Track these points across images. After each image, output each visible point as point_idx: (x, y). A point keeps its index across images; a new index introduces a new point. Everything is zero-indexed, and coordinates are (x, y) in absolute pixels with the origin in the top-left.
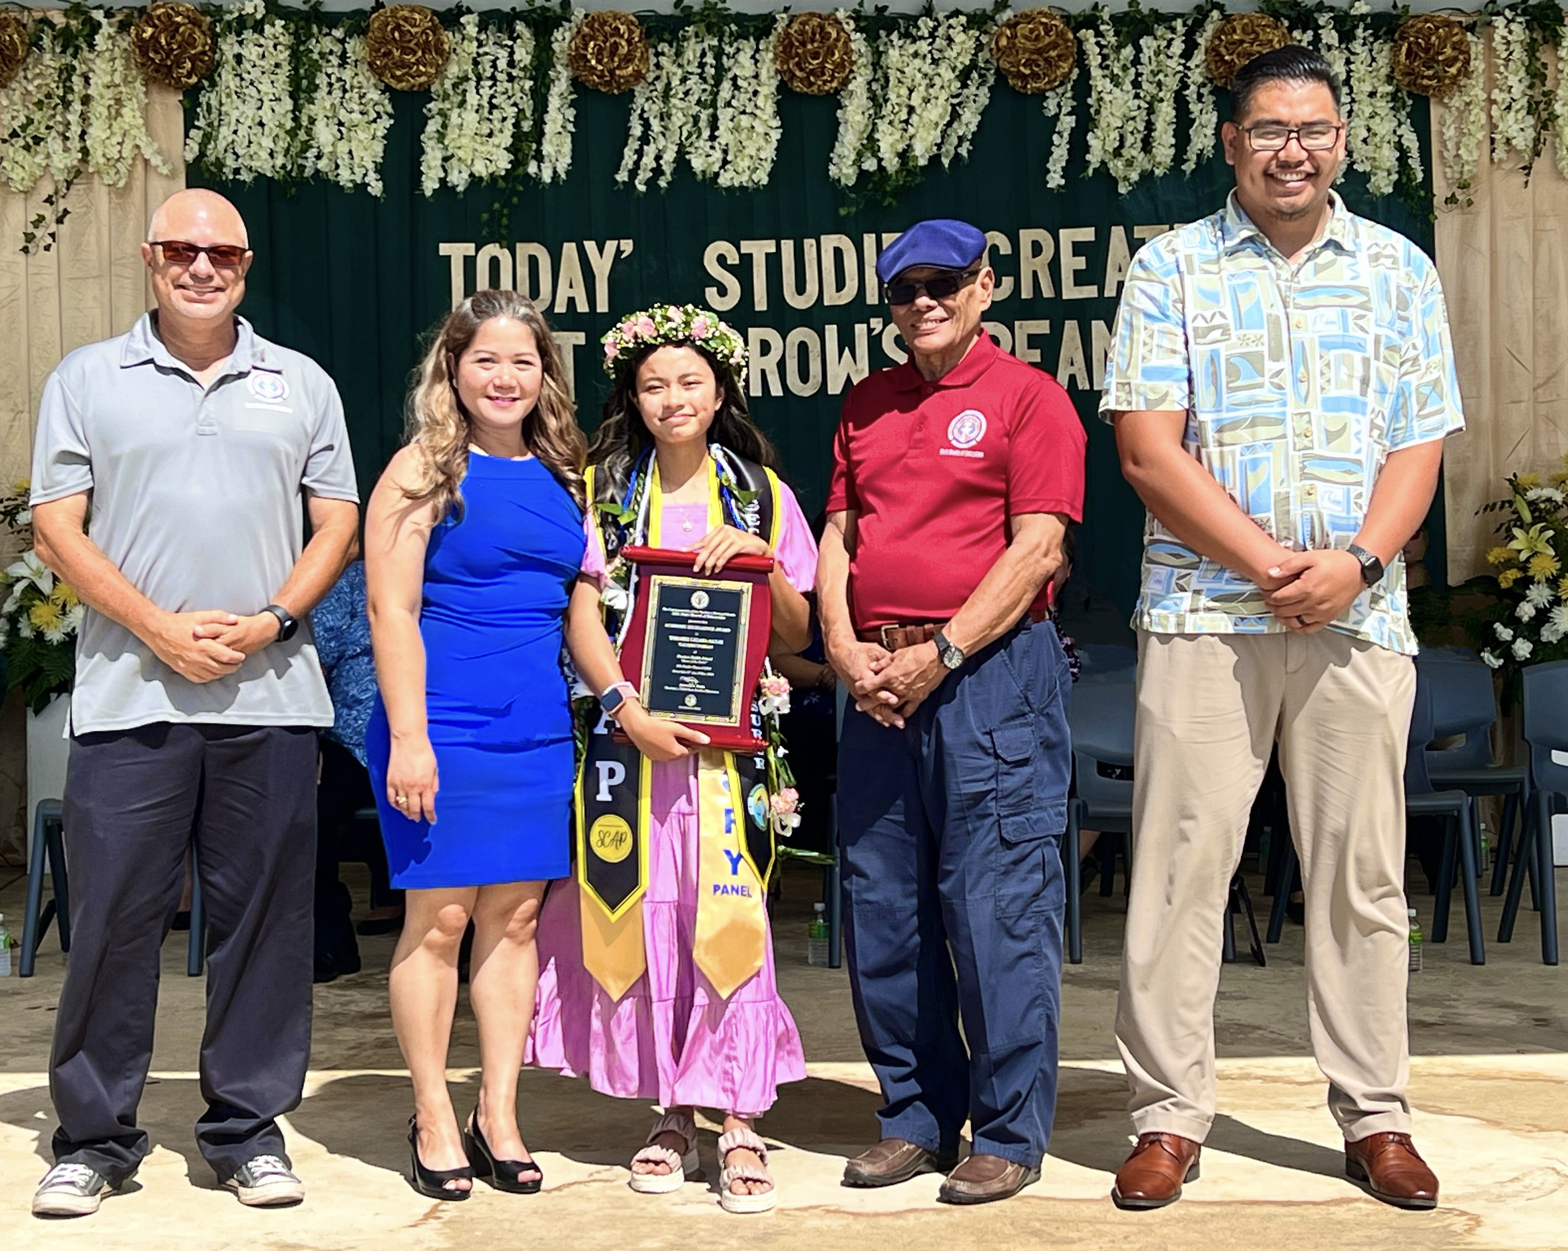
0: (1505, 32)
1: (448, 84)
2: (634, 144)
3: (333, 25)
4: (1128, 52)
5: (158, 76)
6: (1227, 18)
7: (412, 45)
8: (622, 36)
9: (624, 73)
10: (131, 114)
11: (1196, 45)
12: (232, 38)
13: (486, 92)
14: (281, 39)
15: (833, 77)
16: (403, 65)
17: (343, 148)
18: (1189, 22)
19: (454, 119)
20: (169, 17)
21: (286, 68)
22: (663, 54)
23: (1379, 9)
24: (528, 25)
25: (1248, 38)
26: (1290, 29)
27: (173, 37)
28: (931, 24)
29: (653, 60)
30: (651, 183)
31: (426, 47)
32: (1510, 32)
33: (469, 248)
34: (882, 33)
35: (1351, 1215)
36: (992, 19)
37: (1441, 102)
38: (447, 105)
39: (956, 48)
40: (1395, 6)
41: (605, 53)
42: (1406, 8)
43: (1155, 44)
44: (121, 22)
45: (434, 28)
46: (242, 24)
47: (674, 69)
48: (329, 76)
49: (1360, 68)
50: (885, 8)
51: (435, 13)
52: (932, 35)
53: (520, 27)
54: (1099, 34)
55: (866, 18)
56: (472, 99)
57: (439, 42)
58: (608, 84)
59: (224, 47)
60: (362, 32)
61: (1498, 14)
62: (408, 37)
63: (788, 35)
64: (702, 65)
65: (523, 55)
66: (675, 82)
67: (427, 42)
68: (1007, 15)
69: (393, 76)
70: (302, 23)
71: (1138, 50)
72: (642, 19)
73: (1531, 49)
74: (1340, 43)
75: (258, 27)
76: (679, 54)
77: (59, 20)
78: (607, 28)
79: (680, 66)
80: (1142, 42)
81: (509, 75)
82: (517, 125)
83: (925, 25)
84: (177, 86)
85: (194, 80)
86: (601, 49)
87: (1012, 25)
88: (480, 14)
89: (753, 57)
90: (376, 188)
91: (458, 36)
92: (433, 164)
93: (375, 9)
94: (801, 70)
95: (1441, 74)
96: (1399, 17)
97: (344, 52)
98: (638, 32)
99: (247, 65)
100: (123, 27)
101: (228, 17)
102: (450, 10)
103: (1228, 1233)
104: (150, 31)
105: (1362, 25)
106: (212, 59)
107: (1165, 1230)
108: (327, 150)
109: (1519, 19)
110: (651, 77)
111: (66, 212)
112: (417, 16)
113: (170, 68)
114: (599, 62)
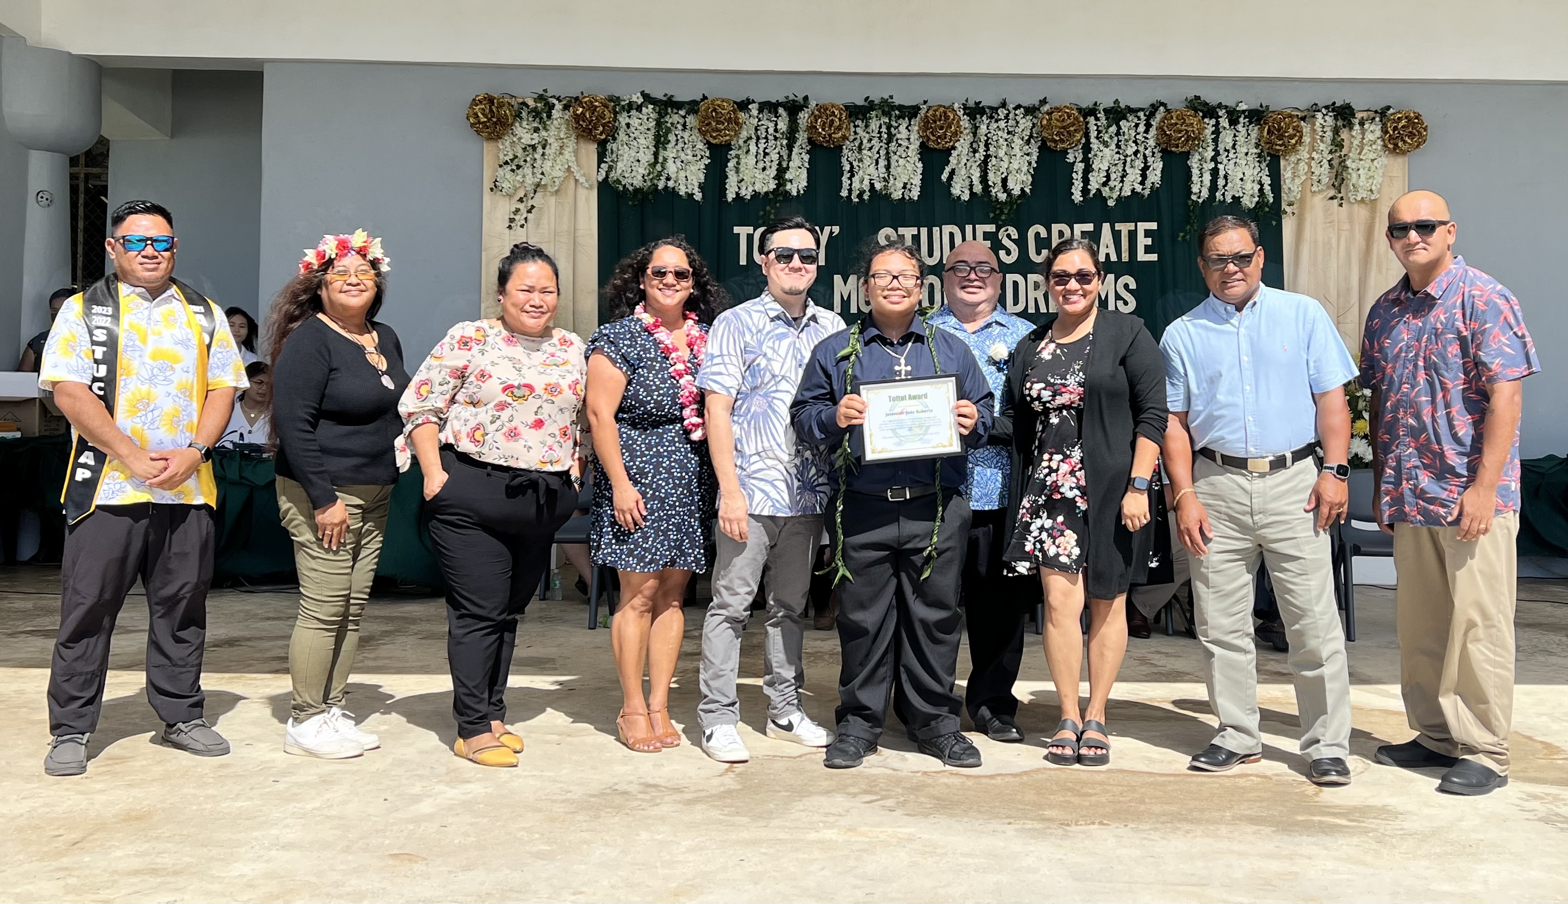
0: (1322, 121)
1: (741, 142)
2: (847, 175)
3: (679, 108)
4: (1113, 129)
5: (585, 134)
6: (1168, 111)
7: (722, 119)
8: (836, 116)
9: (837, 136)
10: (568, 154)
11: (1151, 126)
12: (625, 114)
13: (762, 146)
14: (651, 115)
15: (951, 140)
16: (717, 130)
17: (682, 174)
18: (1147, 113)
19: (743, 161)
20: (591, 102)
21: (653, 131)
22: (858, 126)
23: (1253, 107)
24: (785, 110)
25: (1179, 122)
26: (1203, 118)
27: (593, 113)
28: (1006, 112)
29: (853, 129)
30: (860, 196)
31: (729, 120)
32: (1325, 121)
33: (750, 230)
34: (978, 116)
35: (1248, 784)
36: (1039, 109)
37: (1284, 158)
38: (739, 152)
39: (1022, 127)
40: (1261, 106)
41: (827, 125)
42: (1267, 107)
43: (1128, 124)
44: (565, 105)
45: (734, 111)
46: (630, 106)
47: (864, 134)
48: (676, 136)
49: (1241, 139)
50: (980, 102)
51: (735, 102)
52: (1007, 117)
53: (781, 110)
54: (1097, 119)
55: (969, 108)
56: (753, 148)
57: (737, 118)
58: (828, 142)
59: (621, 119)
60: (696, 112)
61: (1319, 111)
62: (720, 115)
63: (926, 117)
64: (880, 132)
65: (783, 126)
66: (865, 141)
67: (730, 118)
68: (1046, 108)
69: (711, 136)
70: (663, 107)
71: (1119, 128)
72: (847, 107)
73: (1336, 131)
74: (1230, 125)
75: (639, 109)
76: (867, 126)
77: (531, 103)
78: (828, 112)
79: (868, 133)
80: (1121, 123)
81: (775, 136)
82: (780, 164)
83: (1002, 113)
84: (594, 139)
85: (603, 137)
86: (824, 123)
87: (1049, 113)
88: (759, 103)
89: (907, 128)
90: (698, 196)
91: (747, 115)
92: (732, 184)
93: (702, 100)
94: (933, 135)
95: (1286, 143)
96: (1263, 112)
97: (685, 122)
98: (845, 114)
99: (633, 129)
100: (566, 107)
101: (623, 103)
102: (743, 101)
103: (1179, 792)
104: (581, 110)
105: (1243, 116)
106: (614, 126)
107: (1143, 790)
108: (673, 176)
109: (1330, 114)
110: (851, 138)
111: (533, 207)
112: (725, 104)
113: (591, 130)
114: (823, 130)
